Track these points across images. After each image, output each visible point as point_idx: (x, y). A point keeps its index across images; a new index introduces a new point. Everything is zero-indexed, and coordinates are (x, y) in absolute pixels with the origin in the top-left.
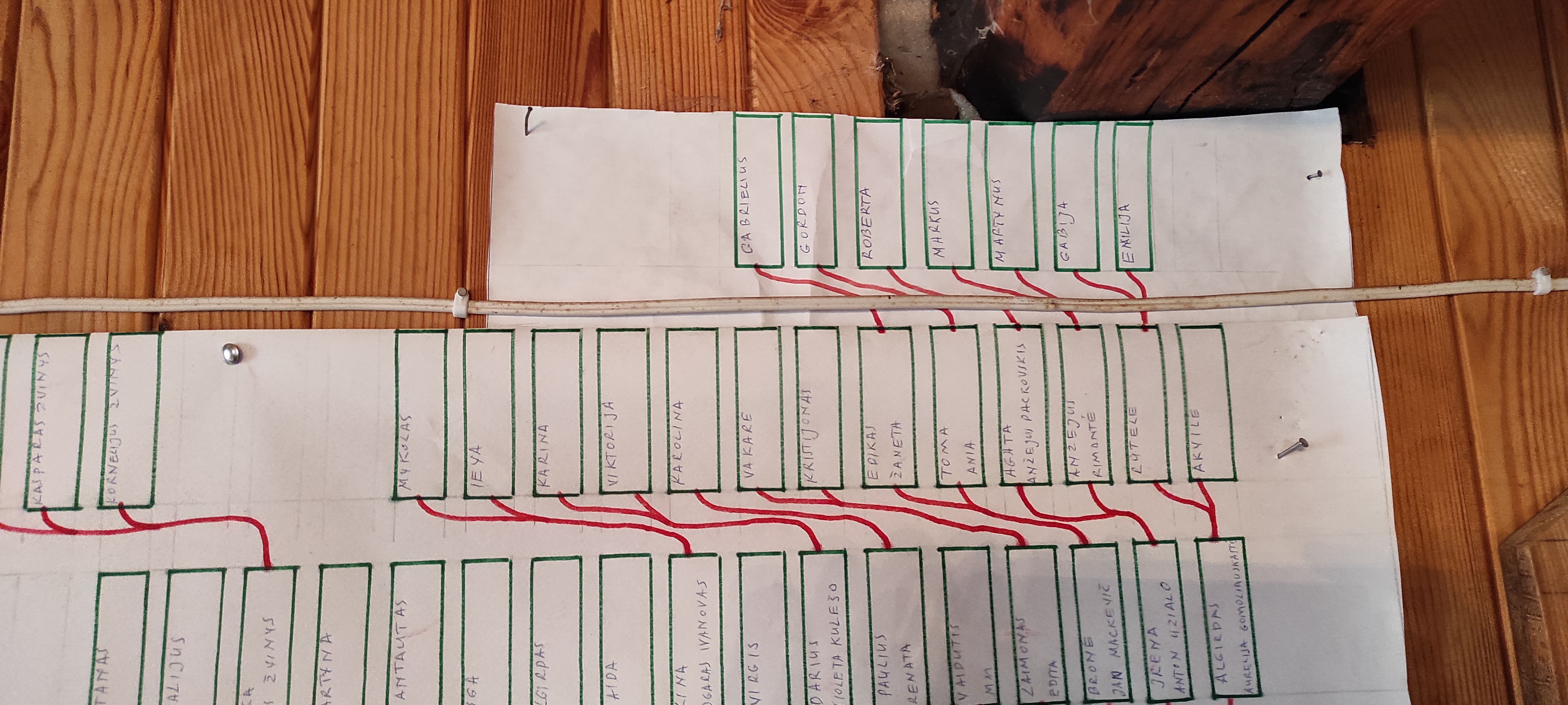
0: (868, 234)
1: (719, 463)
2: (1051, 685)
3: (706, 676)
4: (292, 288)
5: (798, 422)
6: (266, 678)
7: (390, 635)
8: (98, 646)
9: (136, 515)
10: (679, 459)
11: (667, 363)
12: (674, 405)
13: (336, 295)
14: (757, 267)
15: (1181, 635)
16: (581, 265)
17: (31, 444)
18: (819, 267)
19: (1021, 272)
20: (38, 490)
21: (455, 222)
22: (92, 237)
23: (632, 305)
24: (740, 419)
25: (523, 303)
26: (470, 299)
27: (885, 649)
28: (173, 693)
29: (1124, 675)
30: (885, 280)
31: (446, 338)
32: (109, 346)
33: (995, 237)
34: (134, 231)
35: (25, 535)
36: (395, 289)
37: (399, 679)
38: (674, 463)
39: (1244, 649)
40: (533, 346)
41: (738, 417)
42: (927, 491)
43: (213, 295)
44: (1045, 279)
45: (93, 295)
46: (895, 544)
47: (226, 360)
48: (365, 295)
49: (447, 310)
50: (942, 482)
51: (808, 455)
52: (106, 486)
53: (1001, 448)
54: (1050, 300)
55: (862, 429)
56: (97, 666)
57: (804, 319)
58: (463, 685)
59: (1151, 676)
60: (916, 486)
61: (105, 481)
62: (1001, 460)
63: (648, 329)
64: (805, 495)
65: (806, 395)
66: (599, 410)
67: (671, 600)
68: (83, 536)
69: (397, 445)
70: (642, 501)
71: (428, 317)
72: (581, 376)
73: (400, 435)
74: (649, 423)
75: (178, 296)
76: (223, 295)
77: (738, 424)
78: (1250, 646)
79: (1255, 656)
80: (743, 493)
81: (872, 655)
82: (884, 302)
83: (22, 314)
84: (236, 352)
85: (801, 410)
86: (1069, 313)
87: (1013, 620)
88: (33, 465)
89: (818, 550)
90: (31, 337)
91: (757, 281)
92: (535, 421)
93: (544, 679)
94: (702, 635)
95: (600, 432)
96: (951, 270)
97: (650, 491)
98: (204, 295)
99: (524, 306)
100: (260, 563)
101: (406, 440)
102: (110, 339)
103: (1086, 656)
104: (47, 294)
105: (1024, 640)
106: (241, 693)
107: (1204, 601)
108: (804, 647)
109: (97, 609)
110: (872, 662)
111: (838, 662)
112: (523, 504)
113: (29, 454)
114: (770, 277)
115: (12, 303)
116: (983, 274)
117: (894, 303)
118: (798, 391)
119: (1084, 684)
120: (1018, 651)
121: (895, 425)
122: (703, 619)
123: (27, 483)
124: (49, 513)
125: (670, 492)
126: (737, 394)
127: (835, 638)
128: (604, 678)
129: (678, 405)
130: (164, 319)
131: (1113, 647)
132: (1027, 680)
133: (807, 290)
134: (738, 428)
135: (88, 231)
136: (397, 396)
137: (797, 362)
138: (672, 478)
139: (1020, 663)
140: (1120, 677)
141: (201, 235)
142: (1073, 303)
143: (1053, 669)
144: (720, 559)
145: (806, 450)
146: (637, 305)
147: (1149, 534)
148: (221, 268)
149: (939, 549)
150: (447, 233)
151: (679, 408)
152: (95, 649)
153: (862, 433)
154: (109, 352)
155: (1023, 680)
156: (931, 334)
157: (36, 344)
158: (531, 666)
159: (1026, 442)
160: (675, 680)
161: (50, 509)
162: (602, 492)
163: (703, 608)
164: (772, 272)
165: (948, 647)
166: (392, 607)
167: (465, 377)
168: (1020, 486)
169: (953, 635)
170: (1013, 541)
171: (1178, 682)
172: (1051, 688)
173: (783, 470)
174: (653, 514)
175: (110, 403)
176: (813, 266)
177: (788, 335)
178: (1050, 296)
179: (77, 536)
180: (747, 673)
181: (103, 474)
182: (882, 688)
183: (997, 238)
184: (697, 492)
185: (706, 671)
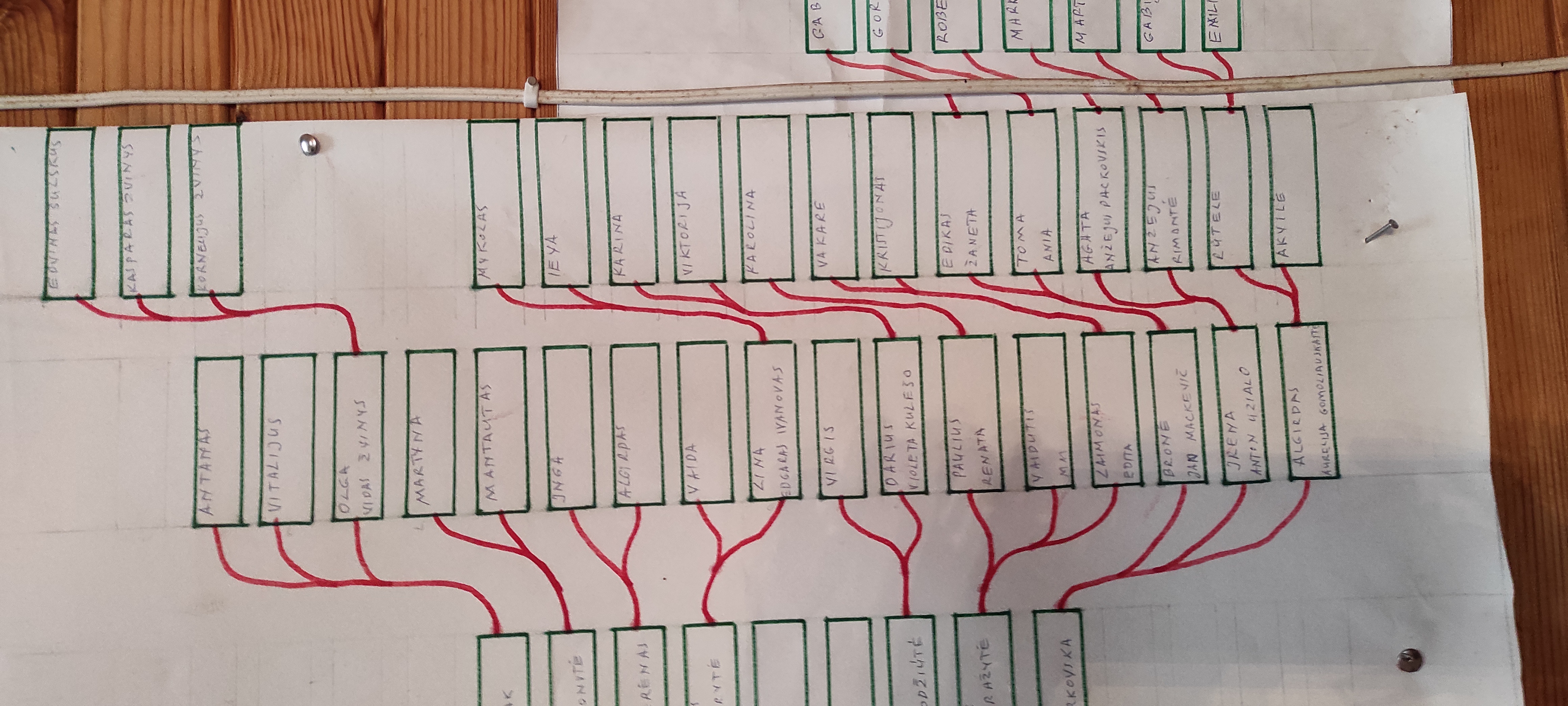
0: (943, 16)
1: (792, 252)
2: (1125, 467)
3: (783, 457)
4: (364, 78)
5: (872, 210)
6: (361, 457)
7: (477, 417)
8: (199, 426)
9: (228, 303)
10: (753, 249)
11: (739, 151)
12: (747, 194)
13: (407, 85)
14: (828, 52)
15: (1259, 419)
16: (649, 53)
17: (122, 235)
18: (892, 51)
19: (1102, 54)
20: (132, 278)
21: (522, 11)
22: (166, 29)
23: (702, 92)
24: (814, 208)
25: (593, 92)
26: (540, 89)
27: (959, 433)
28: (274, 470)
29: (1200, 458)
30: (961, 64)
31: (518, 127)
32: (190, 137)
33: (1076, 18)
34: (207, 21)
35: (124, 322)
36: (465, 79)
37: (487, 459)
38: (748, 253)
39: (1323, 432)
40: (605, 135)
41: (811, 206)
42: (1002, 278)
43: (288, 87)
44: (1127, 61)
45: (171, 87)
46: (969, 331)
47: (304, 152)
48: (436, 85)
49: (517, 100)
50: (1018, 270)
51: (882, 244)
52: (197, 274)
53: (1078, 234)
54: (1132, 82)
55: (937, 217)
56: (200, 445)
57: (878, 105)
58: (548, 464)
59: (1227, 459)
60: (992, 274)
61: (196, 270)
62: (1078, 247)
63: (719, 117)
64: (879, 283)
65: (880, 182)
66: (672, 200)
67: (747, 385)
68: (177, 323)
69: (474, 235)
70: (717, 290)
71: (499, 107)
72: (653, 165)
73: (477, 224)
74: (722, 212)
75: (253, 87)
76: (297, 86)
77: (811, 213)
78: (1329, 430)
79: (1334, 439)
80: (817, 282)
81: (946, 439)
82: (961, 86)
83: (103, 107)
84: (313, 143)
85: (875, 198)
86: (1152, 96)
87: (1088, 405)
88: (126, 254)
89: (892, 337)
90: (115, 130)
91: (828, 67)
92: (609, 211)
93: (627, 460)
94: (779, 418)
95: (674, 222)
96: (1029, 54)
97: (724, 280)
98: (278, 86)
99: (594, 96)
100: (349, 348)
101: (483, 230)
102: (190, 131)
103: (1161, 439)
104: (126, 86)
105: (1099, 424)
106: (338, 470)
107: (1283, 385)
108: (879, 431)
109: (196, 392)
110: (946, 445)
111: (912, 445)
112: (600, 292)
113: (121, 244)
114: (842, 63)
115: (94, 95)
116: (1061, 57)
117: (970, 87)
118: (871, 178)
119: (1159, 466)
120: (1093, 435)
121: (971, 213)
122: (779, 404)
123: (121, 272)
124: (144, 301)
125: (744, 281)
126: (810, 182)
127: (910, 422)
128: (685, 459)
129: (751, 194)
130: (241, 112)
131: (1189, 430)
132: (1102, 463)
133: (880, 74)
134: (811, 217)
135: (161, 23)
136: (472, 186)
137: (871, 149)
138: (746, 268)
139: (1094, 446)
140: (1196, 459)
141: (271, 26)
142: (1155, 84)
143: (1128, 451)
144: (795, 346)
145: (880, 238)
146: (709, 93)
147: (1229, 320)
148: (293, 60)
149: (1015, 336)
150: (515, 21)
151: (752, 197)
152: (197, 429)
153: (937, 222)
154: (190, 143)
155: (1098, 462)
156: (1008, 118)
157: (120, 136)
158: (614, 447)
159: (1105, 228)
160: (753, 461)
161: (145, 297)
162: (677, 281)
163: (779, 394)
164: (845, 58)
165: (1023, 431)
166: (477, 391)
167: (538, 167)
168: (1097, 273)
169: (1029, 419)
170: (1089, 327)
171: (1254, 465)
172: (1125, 470)
173: (857, 259)
174: (728, 302)
175: (194, 194)
176: (887, 51)
177: (861, 122)
178: (1131, 78)
179: (172, 323)
180: (823, 455)
181: (192, 263)
182: (958, 470)
183: (1077, 18)
184: (771, 281)
185: (783, 453)
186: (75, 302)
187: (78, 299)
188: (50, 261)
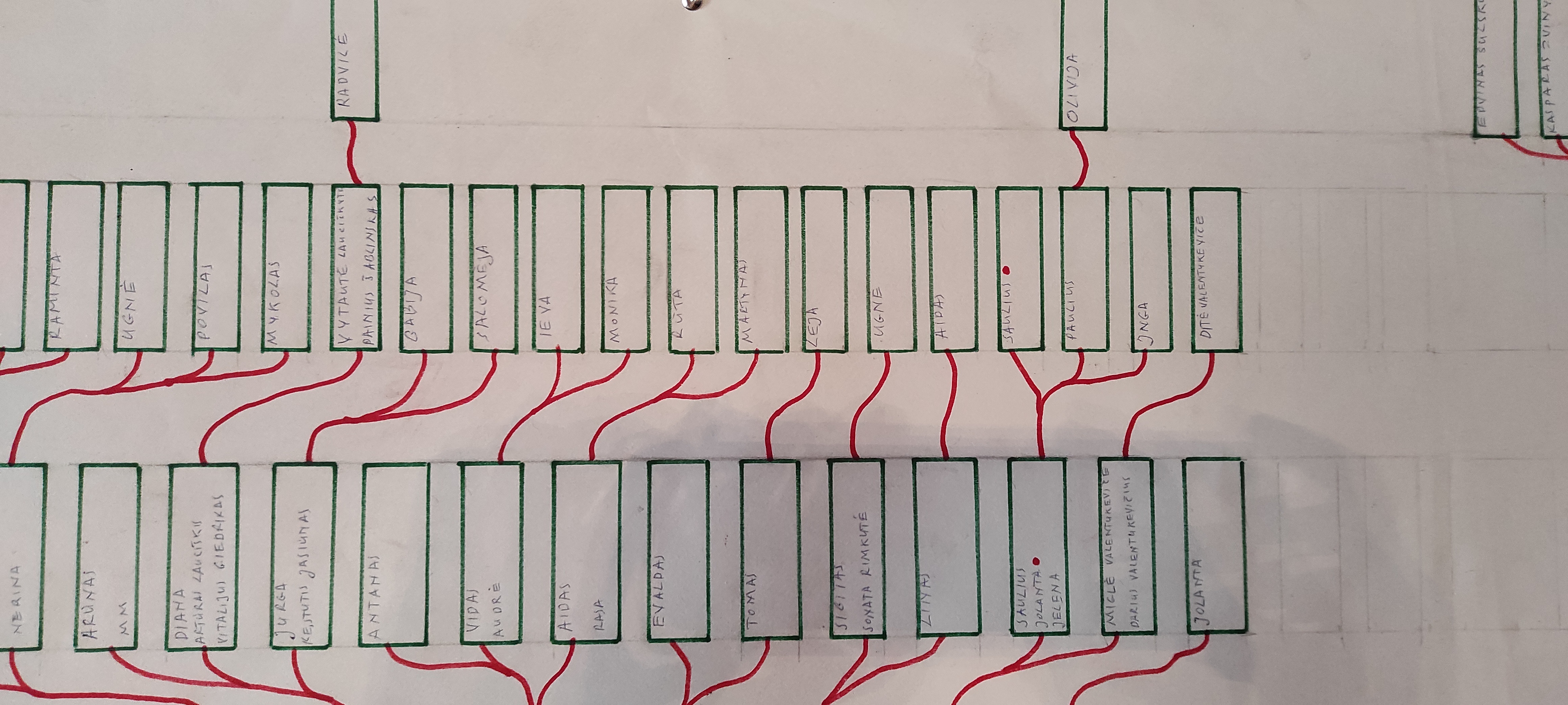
17: (1540, 80)
20: (1551, 119)
35: (1546, 160)
88: (1545, 97)
113: (1540, 87)
123: (1541, 113)
186: (1501, 140)
187: (1503, 137)
188: (1478, 101)
